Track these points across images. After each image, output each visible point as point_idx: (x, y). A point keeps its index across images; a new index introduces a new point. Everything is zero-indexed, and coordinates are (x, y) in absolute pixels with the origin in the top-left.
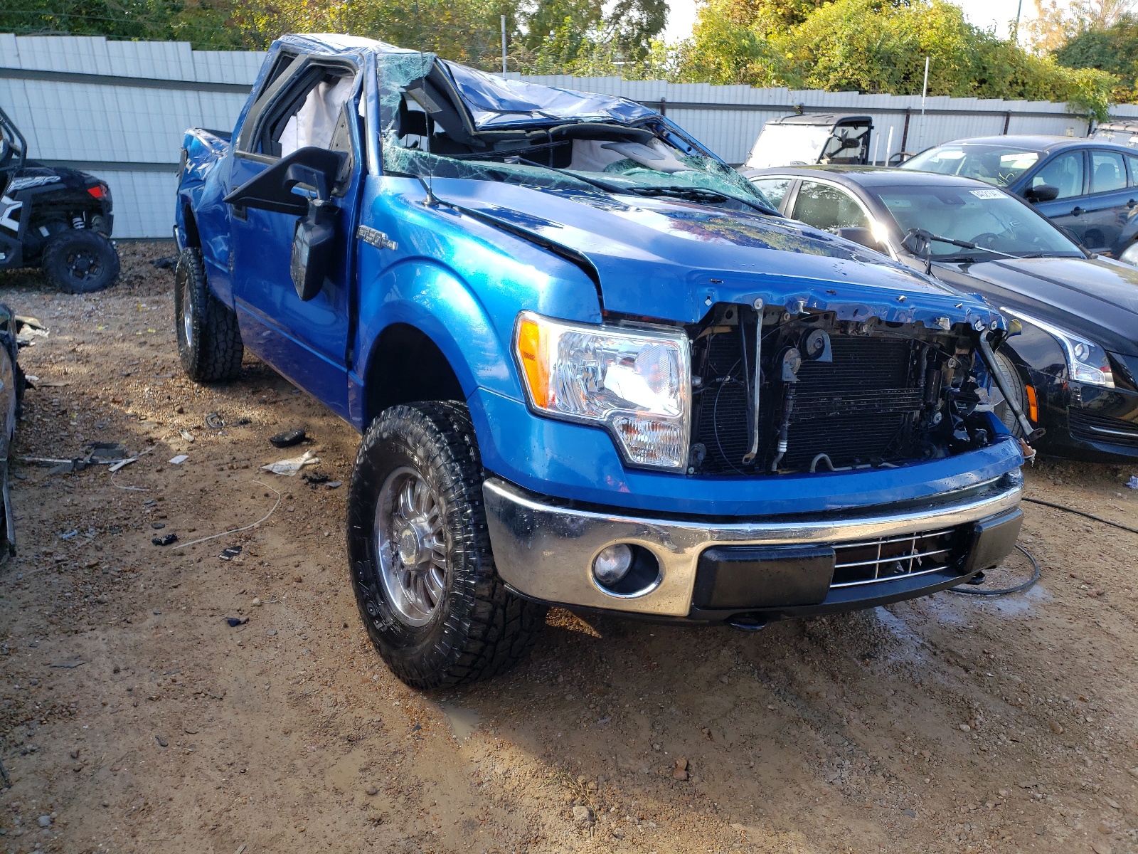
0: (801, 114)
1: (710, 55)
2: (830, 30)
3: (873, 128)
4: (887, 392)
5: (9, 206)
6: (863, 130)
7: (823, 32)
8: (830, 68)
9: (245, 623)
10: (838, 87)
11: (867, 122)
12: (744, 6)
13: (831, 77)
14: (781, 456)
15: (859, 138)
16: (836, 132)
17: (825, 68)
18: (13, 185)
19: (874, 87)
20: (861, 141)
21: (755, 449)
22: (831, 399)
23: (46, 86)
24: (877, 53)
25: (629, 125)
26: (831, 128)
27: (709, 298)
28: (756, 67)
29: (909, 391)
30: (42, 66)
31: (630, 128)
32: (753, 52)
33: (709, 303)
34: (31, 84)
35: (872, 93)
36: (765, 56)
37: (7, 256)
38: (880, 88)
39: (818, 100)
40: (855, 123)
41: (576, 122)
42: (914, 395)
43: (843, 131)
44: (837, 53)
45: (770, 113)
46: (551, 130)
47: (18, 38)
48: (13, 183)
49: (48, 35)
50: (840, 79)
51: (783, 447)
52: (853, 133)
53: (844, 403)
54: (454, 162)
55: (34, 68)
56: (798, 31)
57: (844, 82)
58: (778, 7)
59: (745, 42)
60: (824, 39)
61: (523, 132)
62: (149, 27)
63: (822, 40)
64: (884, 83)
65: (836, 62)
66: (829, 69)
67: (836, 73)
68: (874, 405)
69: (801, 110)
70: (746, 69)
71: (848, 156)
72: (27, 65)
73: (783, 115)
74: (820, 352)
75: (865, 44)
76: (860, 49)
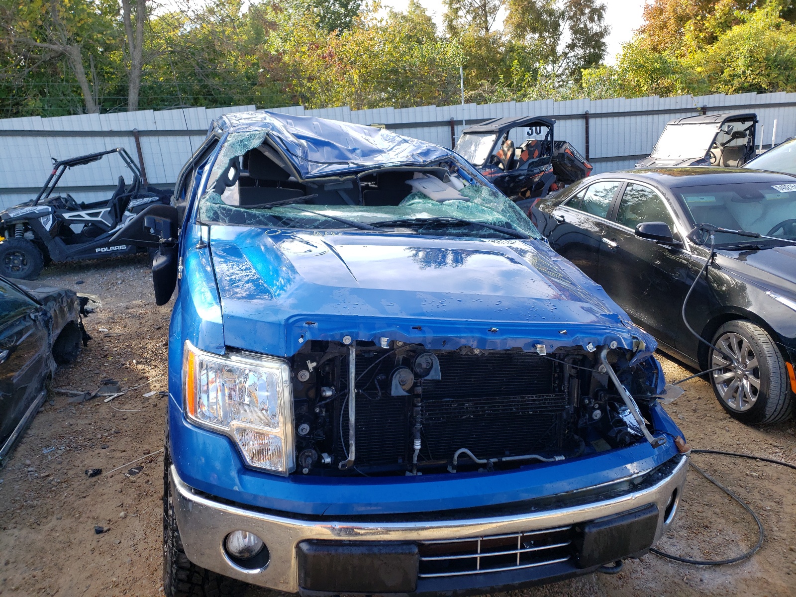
0: (704, 113)
1: (629, 76)
2: (733, 47)
3: (757, 122)
4: (524, 398)
5: (129, 217)
6: (749, 124)
7: (728, 49)
8: (735, 75)
9: (106, 532)
10: (742, 89)
11: (752, 118)
12: (673, 34)
13: (735, 82)
14: (417, 452)
15: (746, 130)
16: (723, 128)
17: (730, 76)
18: (132, 204)
19: (773, 87)
20: (747, 132)
21: (352, 457)
22: (463, 405)
23: (171, 139)
24: (775, 61)
25: (426, 165)
26: (719, 125)
27: (302, 337)
28: (666, 82)
29: (550, 396)
30: (169, 128)
31: (427, 168)
32: (665, 70)
33: (301, 340)
34: (162, 139)
35: (771, 92)
36: (673, 73)
37: (127, 247)
38: (778, 87)
39: (719, 101)
40: (742, 119)
41: (379, 167)
42: (556, 399)
43: (729, 126)
44: (740, 64)
45: (672, 115)
46: (359, 175)
47: (155, 112)
48: (131, 203)
49: (171, 109)
50: (744, 83)
51: (418, 445)
52: (739, 127)
53: (477, 408)
54: (244, 212)
55: (164, 129)
56: (711, 49)
57: (747, 84)
58: (701, 32)
59: (657, 65)
60: (729, 54)
61: (338, 177)
62: (236, 97)
63: (727, 55)
64: (781, 83)
65: (739, 71)
66: (733, 76)
67: (739, 79)
68: (511, 409)
69: (704, 110)
70: (657, 83)
71: (738, 145)
72: (160, 128)
73: (684, 115)
74: (427, 372)
75: (764, 55)
76: (760, 60)
